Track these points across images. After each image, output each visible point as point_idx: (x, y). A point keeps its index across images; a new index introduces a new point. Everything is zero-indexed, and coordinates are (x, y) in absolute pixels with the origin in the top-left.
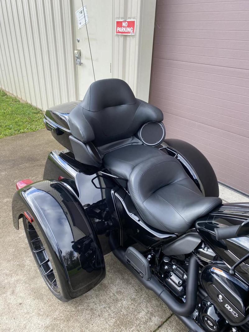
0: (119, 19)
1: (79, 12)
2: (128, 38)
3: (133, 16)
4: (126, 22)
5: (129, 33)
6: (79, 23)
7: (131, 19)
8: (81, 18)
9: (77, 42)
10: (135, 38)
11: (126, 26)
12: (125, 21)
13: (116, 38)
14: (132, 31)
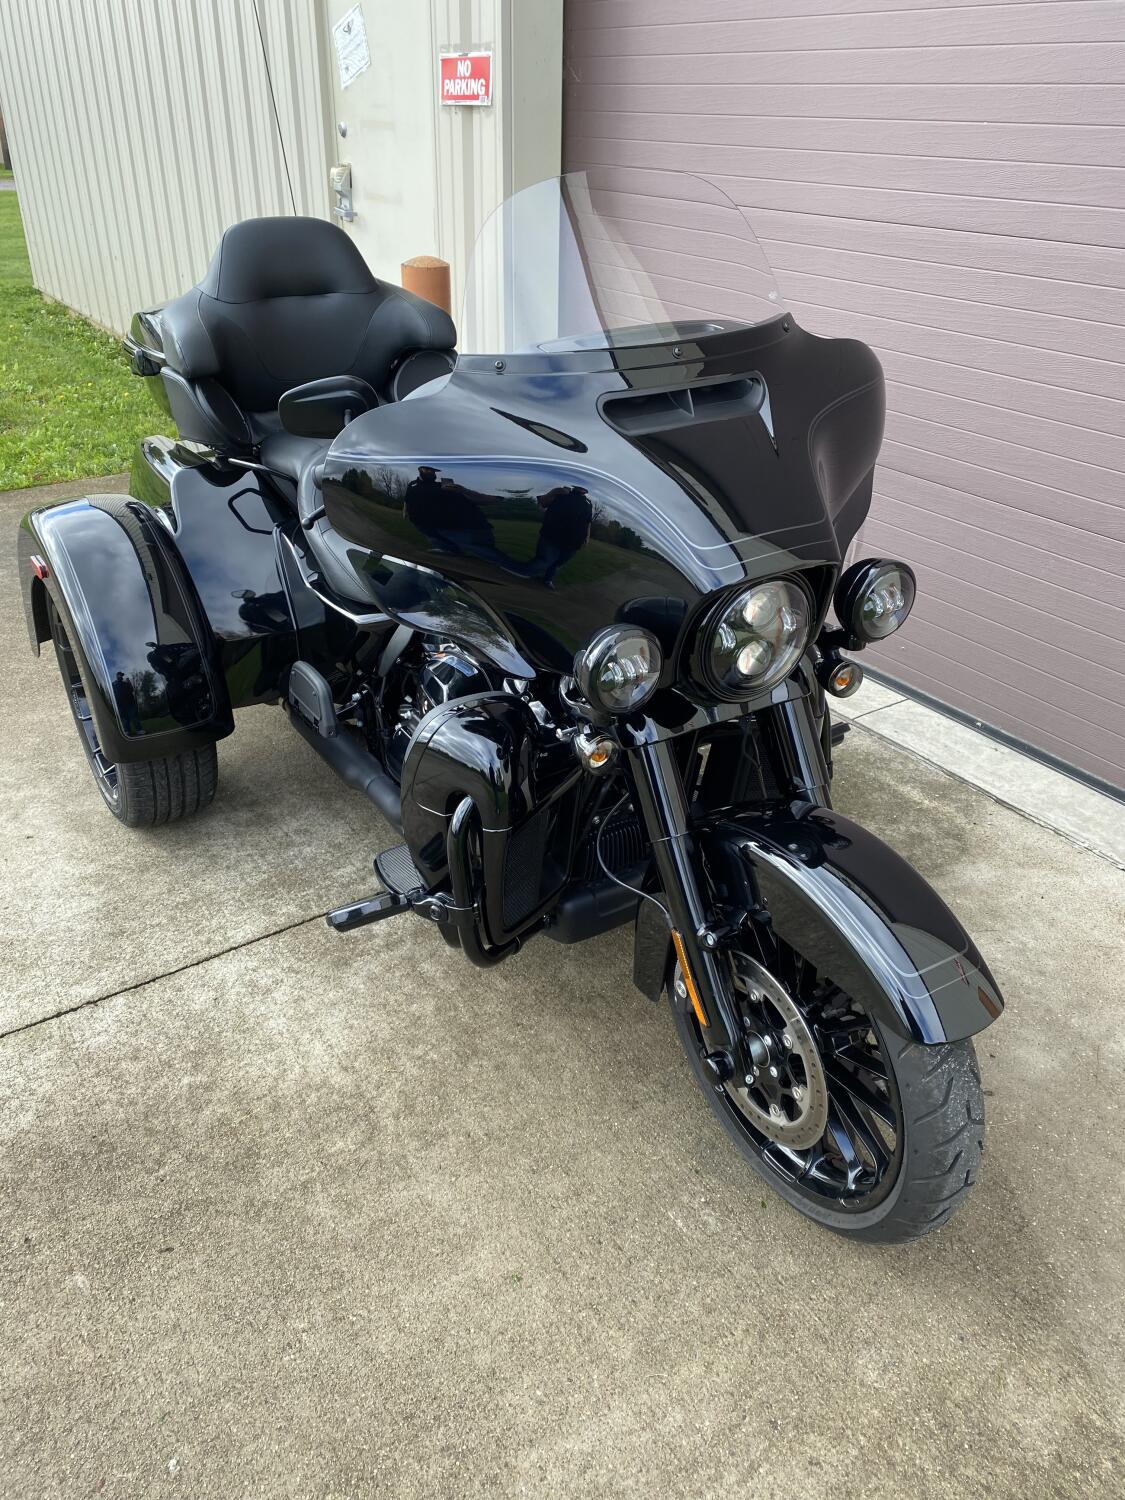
0: (448, 52)
1: (342, 27)
2: (476, 116)
3: (484, 41)
4: (468, 62)
5: (475, 97)
6: (344, 66)
7: (480, 51)
8: (349, 49)
9: (339, 135)
10: (492, 117)
11: (468, 75)
12: (463, 58)
13: (443, 117)
14: (483, 88)
